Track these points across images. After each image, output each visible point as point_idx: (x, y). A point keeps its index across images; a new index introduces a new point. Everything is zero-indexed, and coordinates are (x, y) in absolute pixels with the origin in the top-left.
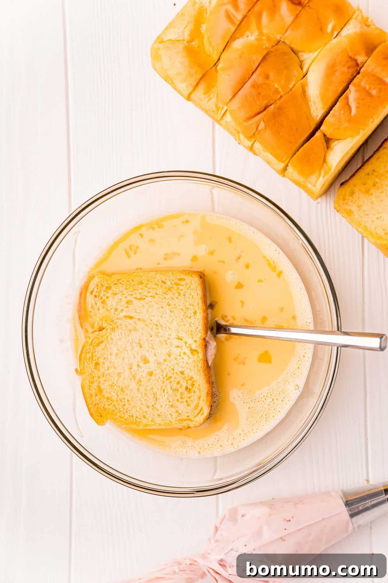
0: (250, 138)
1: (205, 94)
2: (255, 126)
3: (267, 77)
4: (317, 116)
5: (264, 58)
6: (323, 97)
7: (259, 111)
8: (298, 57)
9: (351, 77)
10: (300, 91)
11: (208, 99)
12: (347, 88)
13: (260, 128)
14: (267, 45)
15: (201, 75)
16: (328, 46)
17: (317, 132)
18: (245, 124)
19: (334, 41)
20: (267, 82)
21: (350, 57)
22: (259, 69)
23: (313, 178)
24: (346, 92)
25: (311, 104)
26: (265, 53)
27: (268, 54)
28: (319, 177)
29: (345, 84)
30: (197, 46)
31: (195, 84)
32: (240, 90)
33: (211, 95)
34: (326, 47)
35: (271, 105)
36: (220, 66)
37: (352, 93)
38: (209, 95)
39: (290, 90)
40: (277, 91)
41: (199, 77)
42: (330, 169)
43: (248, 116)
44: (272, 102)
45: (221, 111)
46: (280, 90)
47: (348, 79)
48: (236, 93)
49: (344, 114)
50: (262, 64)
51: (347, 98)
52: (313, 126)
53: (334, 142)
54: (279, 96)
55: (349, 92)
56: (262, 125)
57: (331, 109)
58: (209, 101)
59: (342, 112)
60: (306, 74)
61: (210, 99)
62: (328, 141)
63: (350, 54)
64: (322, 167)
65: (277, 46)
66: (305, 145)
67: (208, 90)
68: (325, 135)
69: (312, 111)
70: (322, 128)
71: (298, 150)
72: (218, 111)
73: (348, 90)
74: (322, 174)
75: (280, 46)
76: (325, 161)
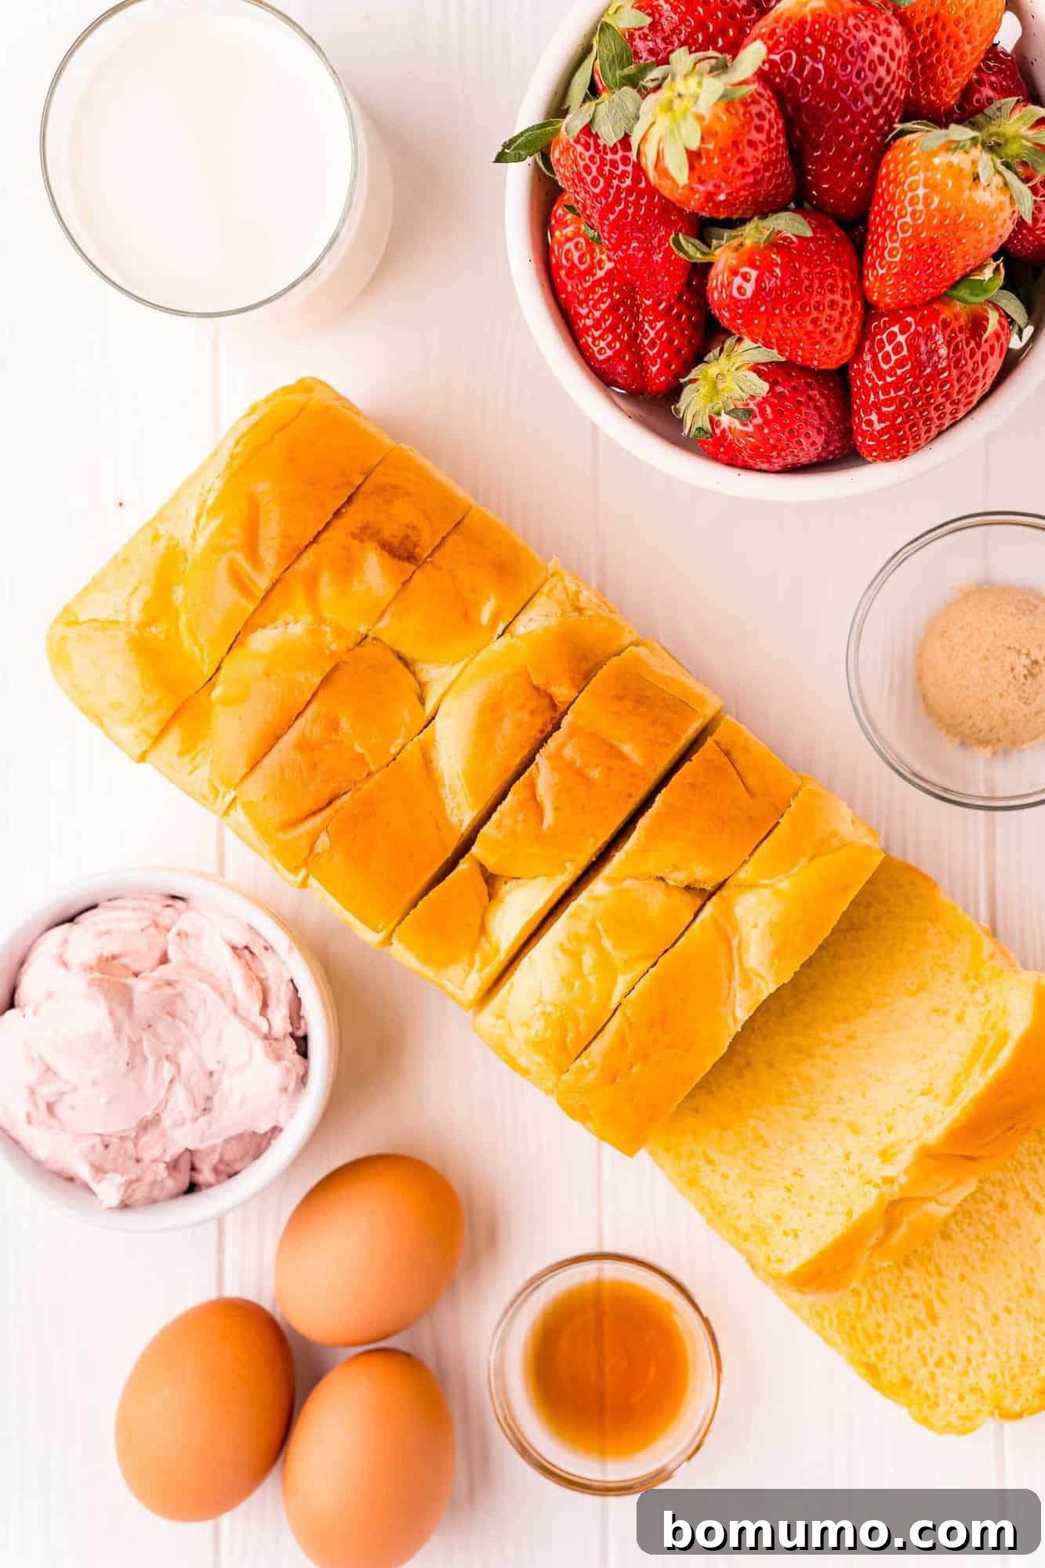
0: (295, 870)
1: (181, 754)
2: (305, 844)
3: (334, 726)
4: (461, 821)
5: (327, 680)
6: (472, 777)
7: (314, 808)
8: (413, 673)
9: (540, 736)
10: (417, 760)
11: (191, 767)
12: (530, 760)
13: (318, 849)
14: (333, 647)
15: (172, 712)
16: (484, 654)
17: (461, 861)
18: (280, 836)
19: (497, 646)
20: (334, 737)
21: (537, 688)
22: (314, 706)
23: (455, 972)
24: (529, 770)
25: (446, 792)
26: (328, 668)
27: (336, 668)
28: (470, 971)
29: (525, 752)
30: (162, 636)
31: (155, 731)
32: (265, 754)
33: (199, 759)
34: (478, 659)
35: (345, 793)
36: (218, 692)
37: (543, 773)
38: (193, 759)
39: (391, 759)
40: (360, 759)
41: (166, 713)
42: (497, 952)
43: (286, 817)
44: (345, 787)
45: (224, 797)
46: (368, 758)
47: (532, 741)
48: (258, 763)
49: (525, 821)
50: (320, 694)
51: (532, 786)
52: (453, 844)
53: (506, 883)
54: (365, 774)
55: (535, 771)
56: (323, 842)
57: (493, 809)
58: (192, 772)
59: (521, 817)
60: (433, 718)
61: (196, 768)
62: (491, 880)
63: (537, 680)
64: (475, 946)
65: (359, 650)
66: (432, 894)
67: (189, 746)
68: (482, 866)
69: (448, 811)
70: (474, 850)
71: (415, 905)
72: (217, 796)
73: (533, 766)
74: (477, 965)
75: (368, 648)
76: (483, 929)
